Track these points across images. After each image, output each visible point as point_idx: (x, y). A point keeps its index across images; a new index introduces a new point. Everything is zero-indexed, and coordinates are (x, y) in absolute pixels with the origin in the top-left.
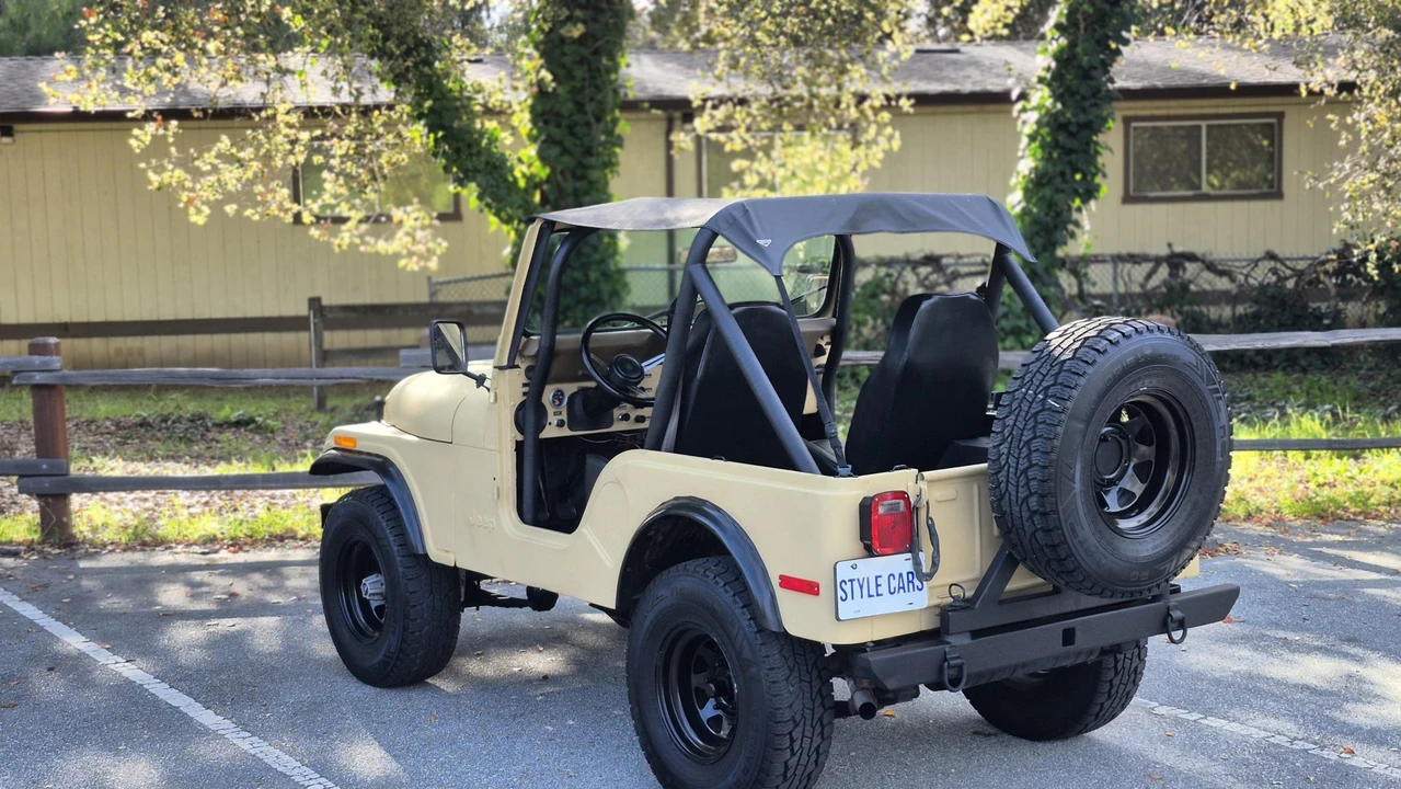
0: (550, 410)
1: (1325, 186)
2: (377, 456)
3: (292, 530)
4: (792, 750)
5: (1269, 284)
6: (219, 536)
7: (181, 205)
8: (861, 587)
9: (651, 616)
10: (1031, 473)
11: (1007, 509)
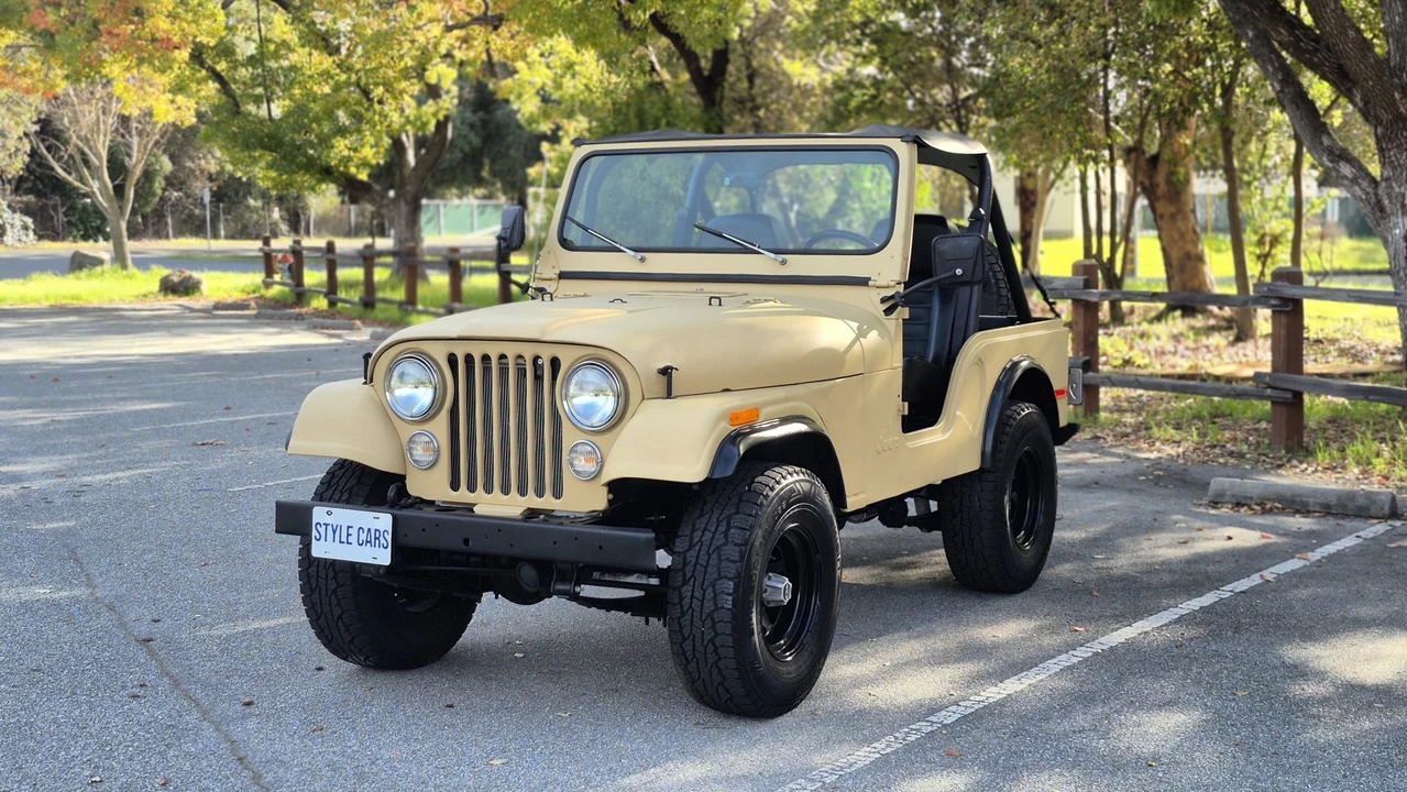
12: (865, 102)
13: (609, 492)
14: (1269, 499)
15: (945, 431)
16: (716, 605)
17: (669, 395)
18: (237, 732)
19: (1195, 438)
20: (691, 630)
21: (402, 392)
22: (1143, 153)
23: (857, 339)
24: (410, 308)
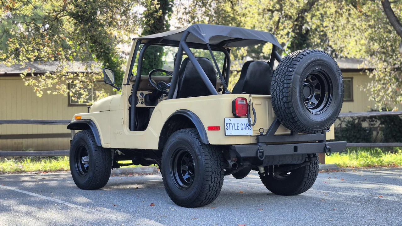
0: (139, 99)
1: (366, 90)
2: (87, 119)
3: (63, 168)
4: (212, 181)
5: (350, 121)
6: (41, 170)
7: (35, 91)
8: (233, 126)
9: (169, 148)
10: (284, 91)
11: (277, 103)
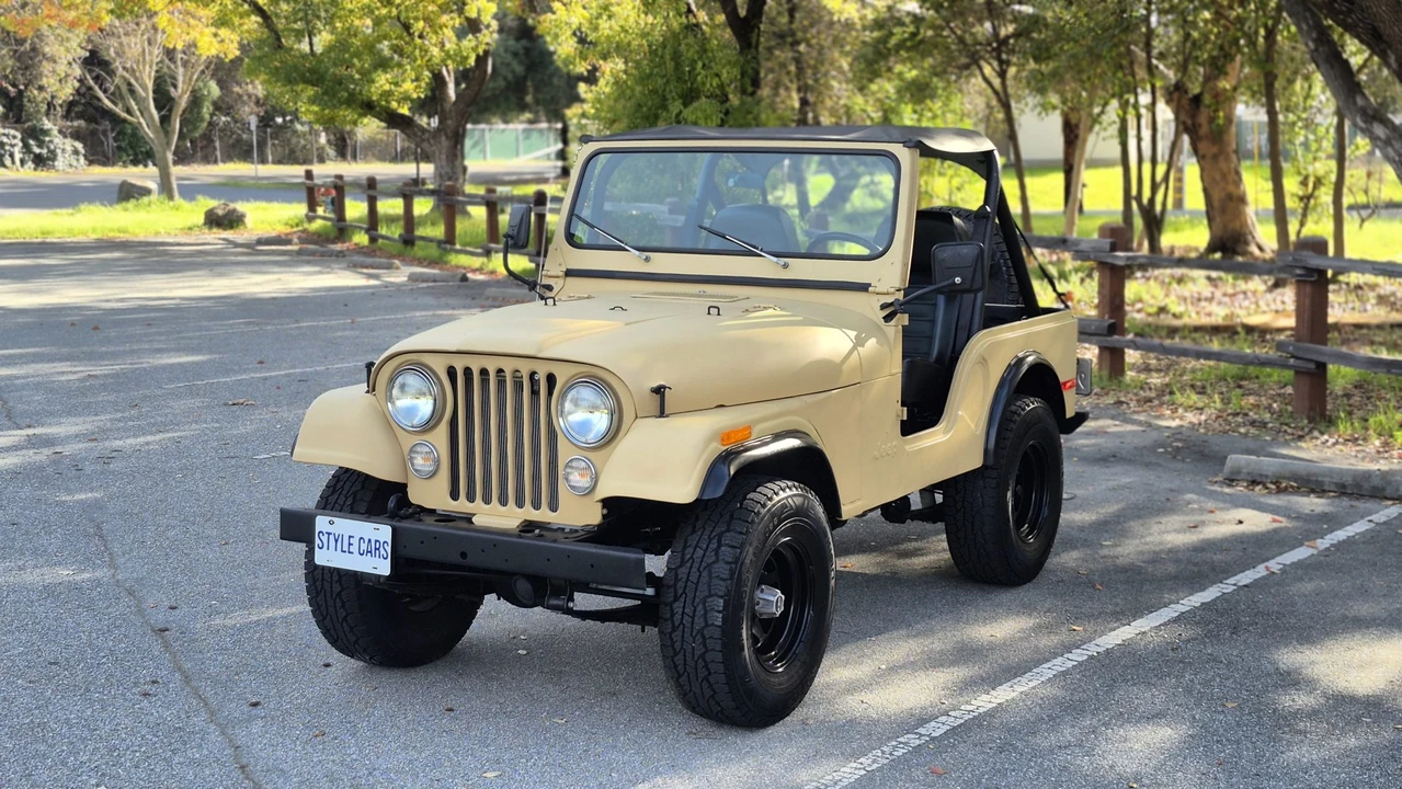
12: (905, 40)
13: (604, 507)
14: (1284, 478)
15: (946, 431)
16: (706, 621)
17: (662, 414)
18: (241, 735)
19: (1219, 405)
20: (682, 645)
21: (403, 402)
22: (1186, 92)
23: (854, 348)
24: (448, 246)
